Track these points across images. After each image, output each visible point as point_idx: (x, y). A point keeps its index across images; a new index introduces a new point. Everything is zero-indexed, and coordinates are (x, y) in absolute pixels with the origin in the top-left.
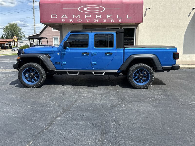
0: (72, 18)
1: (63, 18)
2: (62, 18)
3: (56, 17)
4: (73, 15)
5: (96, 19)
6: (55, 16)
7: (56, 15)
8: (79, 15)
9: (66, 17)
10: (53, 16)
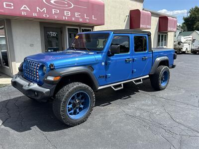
0: (35, 12)
1: (23, 10)
2: (21, 9)
3: (12, 7)
4: (38, 8)
5: (65, 16)
6: (10, 6)
7: (12, 4)
8: (45, 9)
9: (28, 9)
10: (7, 5)
